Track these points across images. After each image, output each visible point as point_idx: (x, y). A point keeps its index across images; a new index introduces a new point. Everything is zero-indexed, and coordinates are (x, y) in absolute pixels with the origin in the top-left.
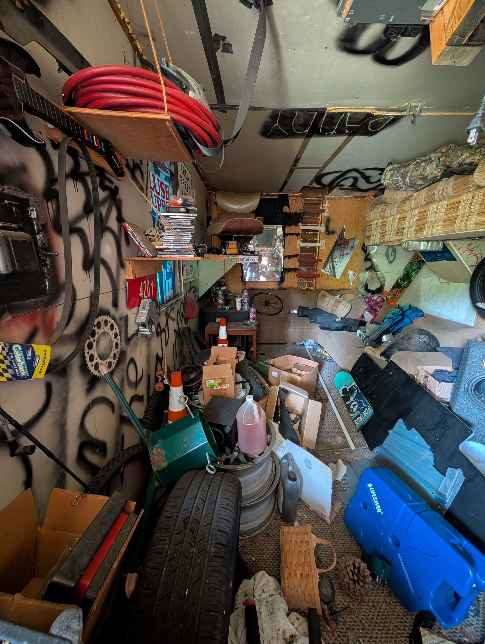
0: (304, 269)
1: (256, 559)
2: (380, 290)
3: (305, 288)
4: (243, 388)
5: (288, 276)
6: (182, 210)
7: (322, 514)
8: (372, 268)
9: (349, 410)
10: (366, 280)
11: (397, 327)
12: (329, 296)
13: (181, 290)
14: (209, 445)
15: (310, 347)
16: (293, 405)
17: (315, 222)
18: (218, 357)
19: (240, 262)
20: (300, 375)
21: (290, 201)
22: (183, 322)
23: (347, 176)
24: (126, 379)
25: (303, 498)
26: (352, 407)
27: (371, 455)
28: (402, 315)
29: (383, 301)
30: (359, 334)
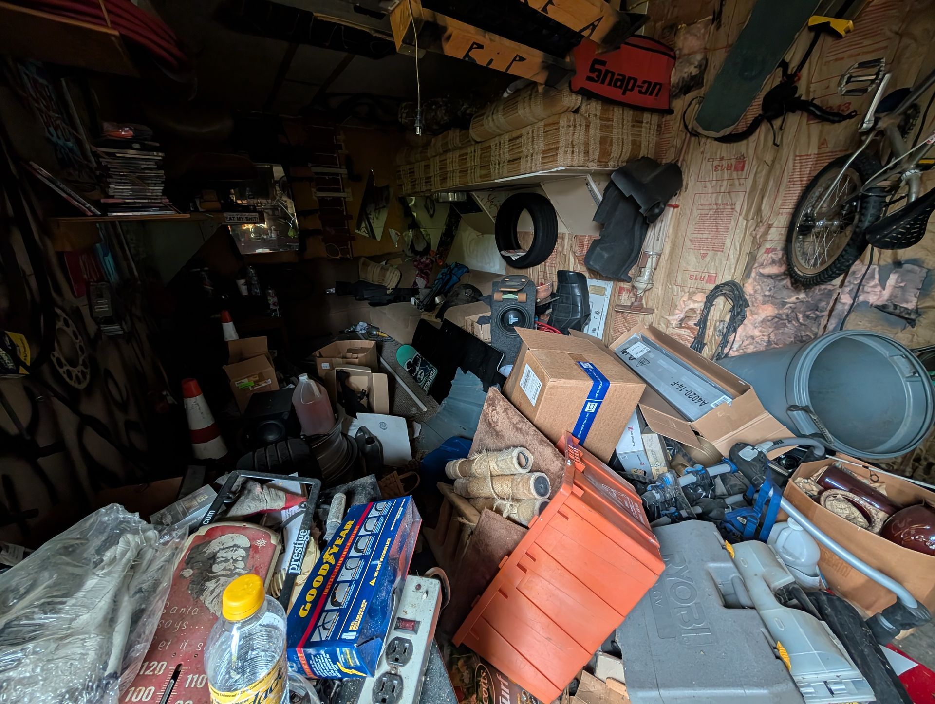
0: (331, 231)
2: (427, 250)
3: (338, 257)
6: (137, 146)
8: (414, 225)
9: (417, 381)
10: (411, 239)
11: (448, 286)
12: (372, 263)
15: (363, 332)
17: (331, 162)
20: (357, 358)
26: (419, 376)
28: (451, 273)
29: (432, 262)
30: (413, 303)
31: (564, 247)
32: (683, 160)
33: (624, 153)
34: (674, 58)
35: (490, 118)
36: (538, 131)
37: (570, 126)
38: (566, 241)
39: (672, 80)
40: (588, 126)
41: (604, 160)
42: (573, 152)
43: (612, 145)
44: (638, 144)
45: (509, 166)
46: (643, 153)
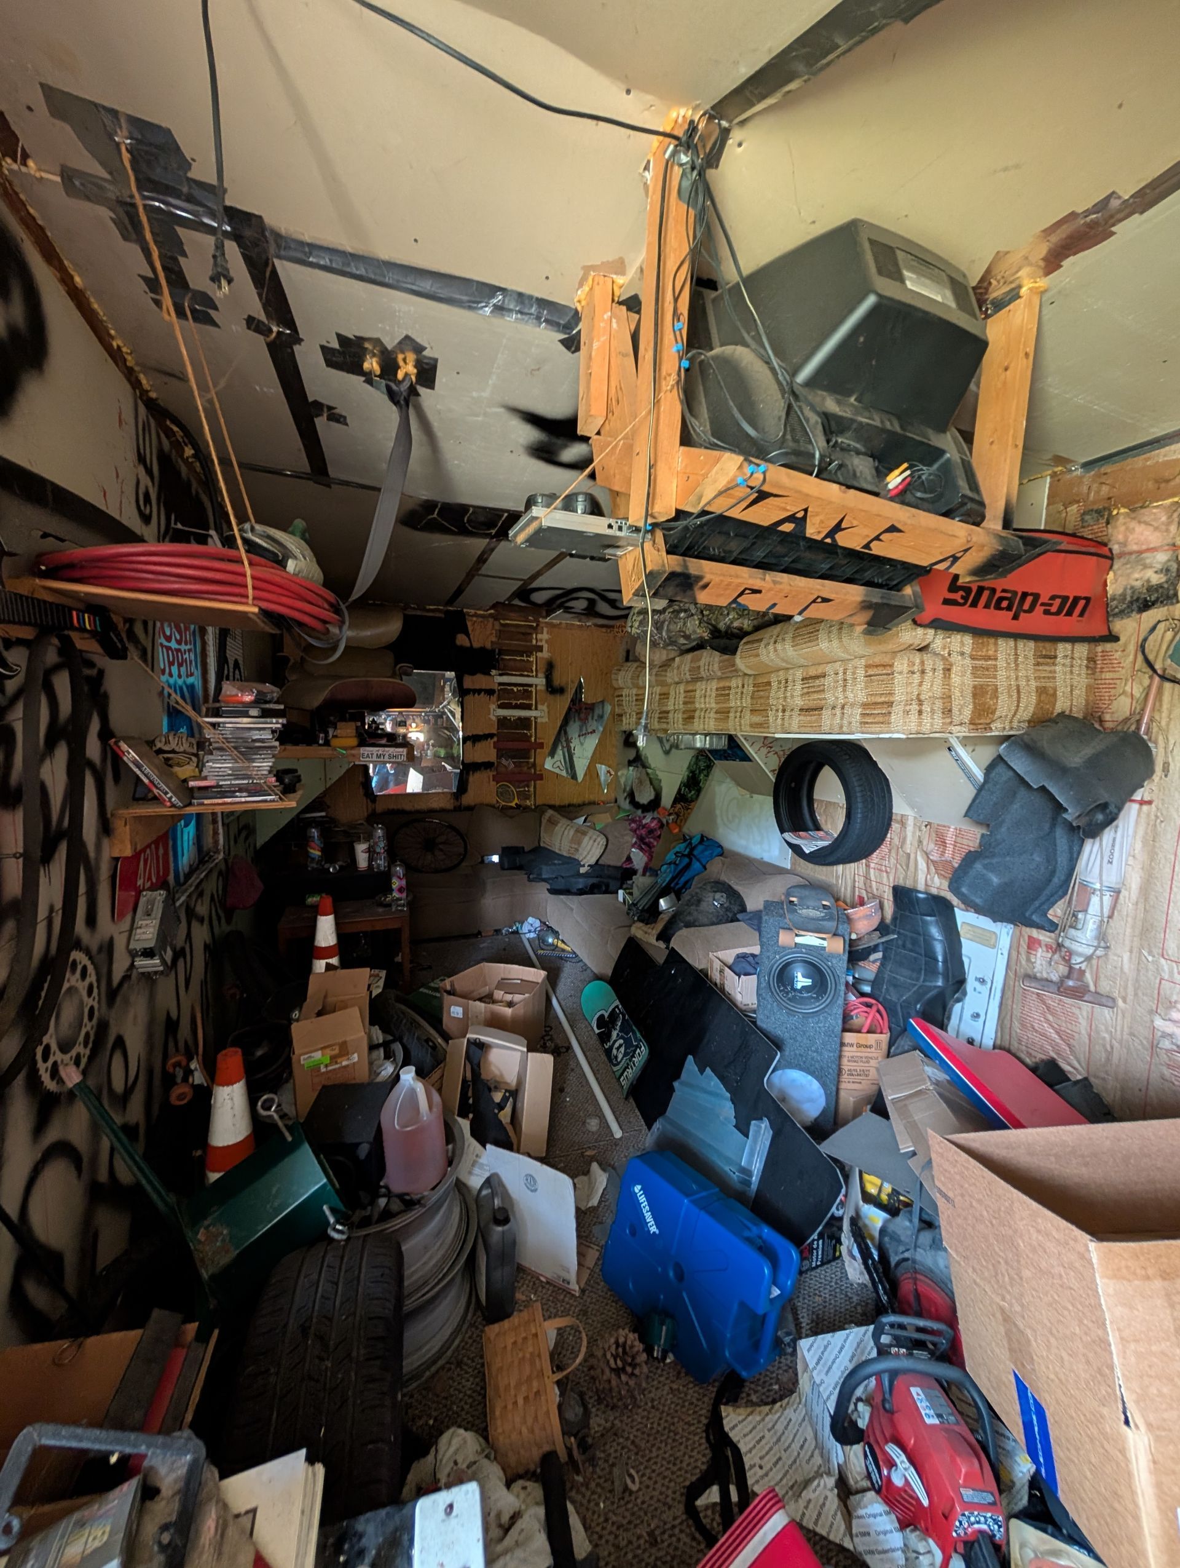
0: (509, 764)
1: (436, 1420)
2: (654, 804)
3: (513, 804)
4: (387, 1057)
5: (474, 779)
6: (254, 712)
7: (564, 1281)
8: (638, 760)
9: (610, 1061)
10: (630, 783)
11: (683, 879)
12: (563, 822)
13: (216, 842)
14: (329, 1187)
15: (532, 935)
16: (497, 1072)
17: (524, 669)
18: (325, 997)
19: (361, 761)
20: (510, 1004)
21: (469, 624)
22: (223, 920)
23: (575, 595)
24: (105, 1092)
25: (526, 1263)
26: (614, 1051)
27: (649, 1139)
28: (690, 855)
29: (662, 826)
30: (621, 899)
31: (905, 839)
32: (1152, 720)
33: (1021, 709)
34: (1110, 557)
35: (771, 647)
36: (854, 673)
37: (913, 673)
38: (910, 828)
39: (1110, 590)
40: (947, 670)
41: (981, 721)
42: (920, 712)
43: (997, 698)
44: (1051, 691)
45: (802, 718)
46: (1061, 705)
